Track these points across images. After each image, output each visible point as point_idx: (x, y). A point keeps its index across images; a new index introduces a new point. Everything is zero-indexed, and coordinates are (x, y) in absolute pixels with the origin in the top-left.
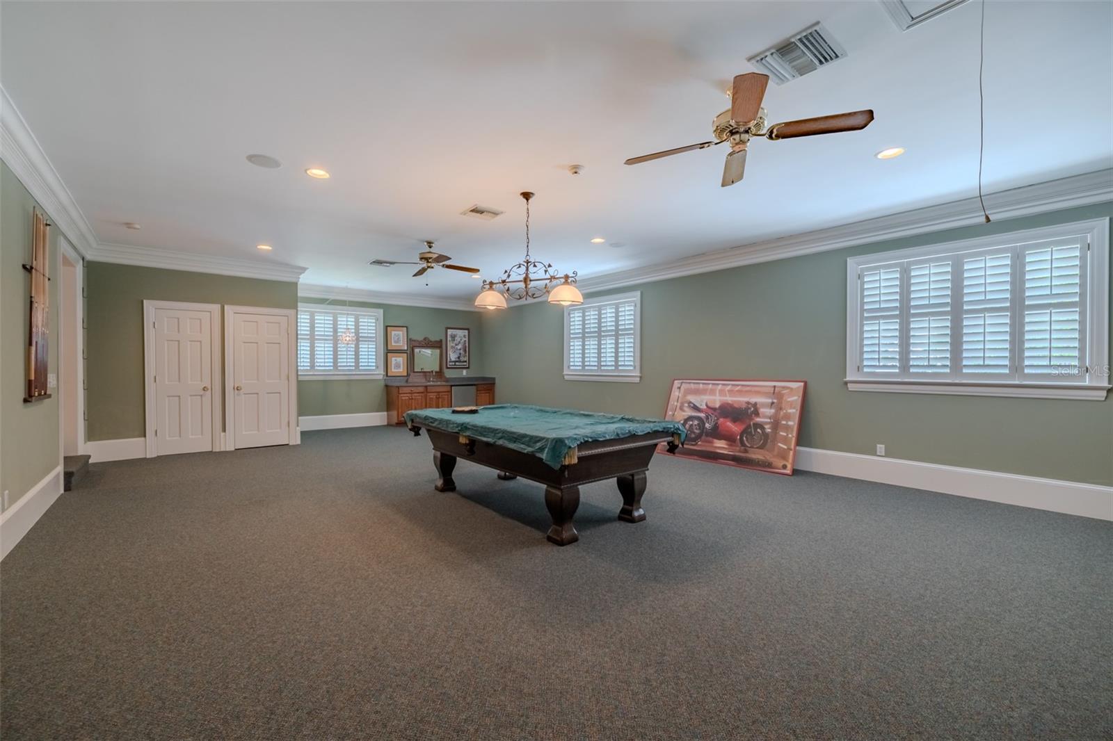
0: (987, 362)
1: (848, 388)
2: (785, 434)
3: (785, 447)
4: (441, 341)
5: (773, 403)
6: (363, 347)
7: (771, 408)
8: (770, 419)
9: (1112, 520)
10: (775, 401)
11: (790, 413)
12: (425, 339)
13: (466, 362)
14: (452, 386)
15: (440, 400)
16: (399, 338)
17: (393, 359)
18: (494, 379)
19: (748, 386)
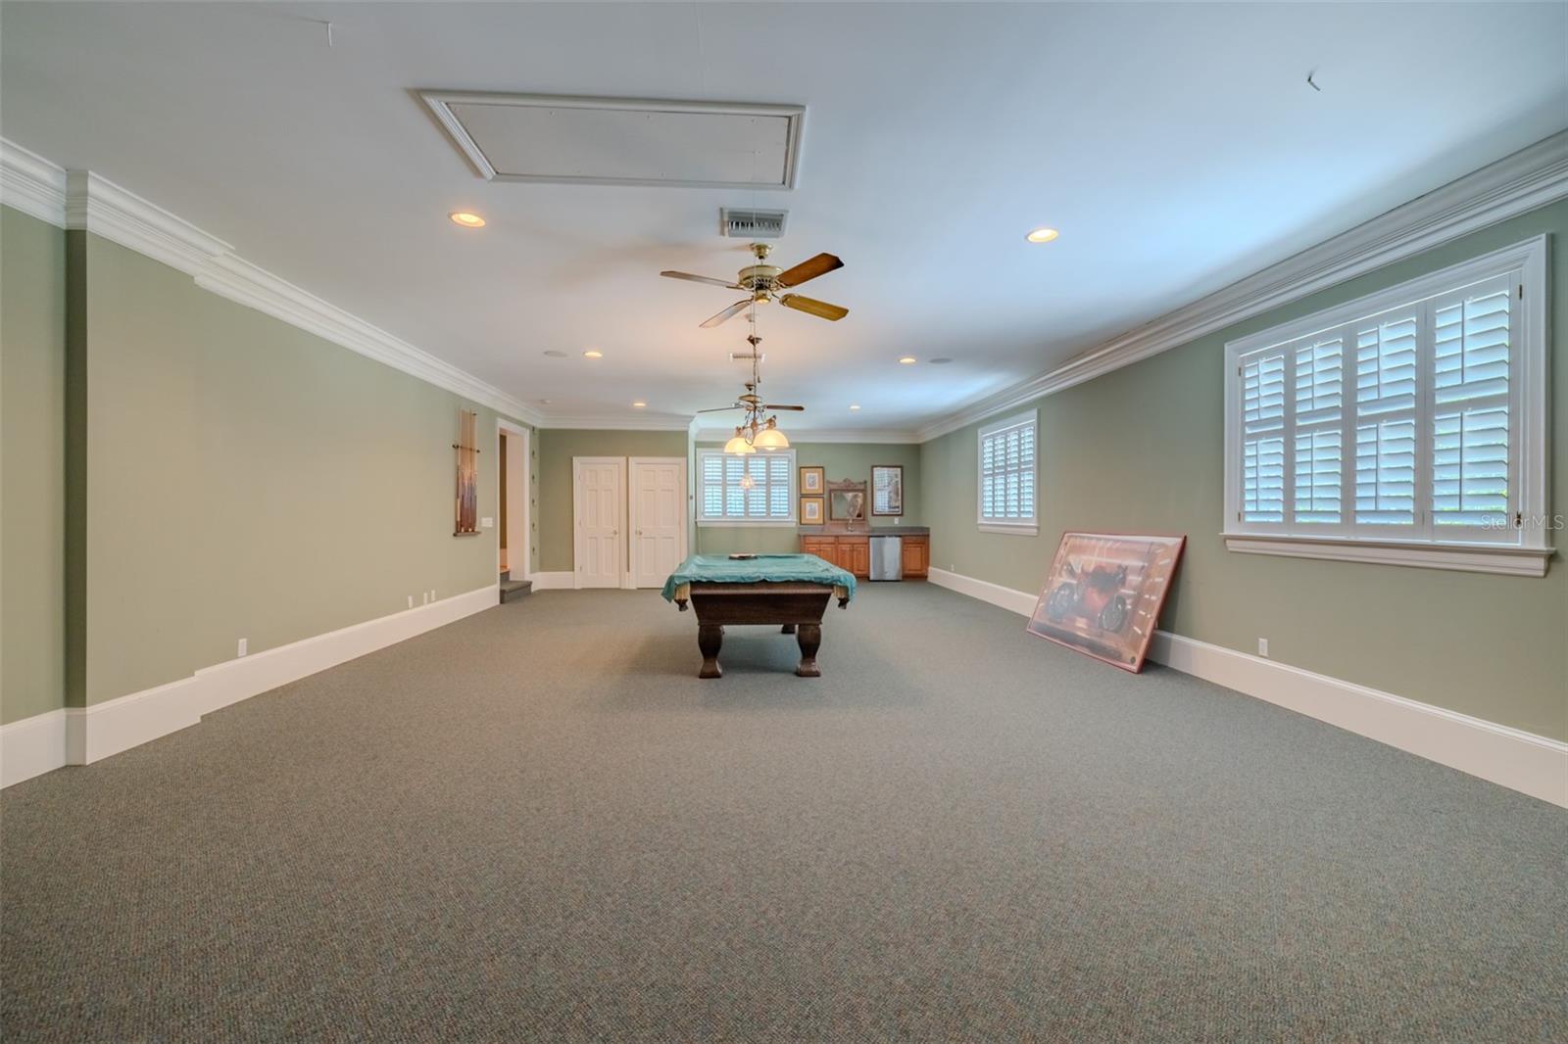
0: (1382, 507)
1: (1226, 547)
2: (1144, 613)
3: (1140, 632)
4: (865, 482)
5: (1143, 567)
6: (775, 491)
7: (1139, 575)
8: (1134, 590)
9: (1567, 807)
10: (1146, 564)
11: (1157, 583)
12: (845, 481)
13: (898, 507)
14: (870, 537)
15: (855, 553)
16: (813, 481)
17: (808, 504)
18: (928, 529)
19: (1128, 542)
